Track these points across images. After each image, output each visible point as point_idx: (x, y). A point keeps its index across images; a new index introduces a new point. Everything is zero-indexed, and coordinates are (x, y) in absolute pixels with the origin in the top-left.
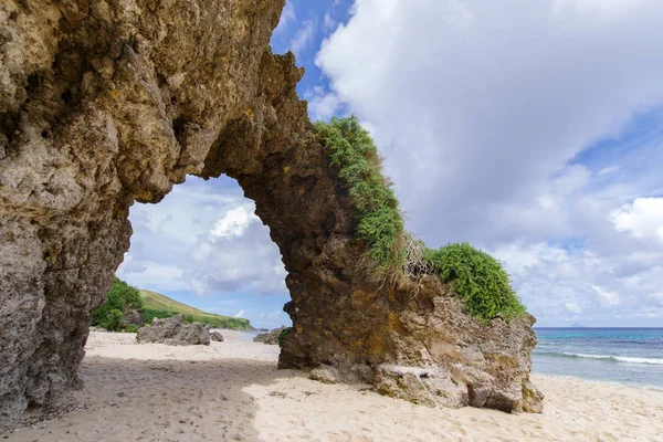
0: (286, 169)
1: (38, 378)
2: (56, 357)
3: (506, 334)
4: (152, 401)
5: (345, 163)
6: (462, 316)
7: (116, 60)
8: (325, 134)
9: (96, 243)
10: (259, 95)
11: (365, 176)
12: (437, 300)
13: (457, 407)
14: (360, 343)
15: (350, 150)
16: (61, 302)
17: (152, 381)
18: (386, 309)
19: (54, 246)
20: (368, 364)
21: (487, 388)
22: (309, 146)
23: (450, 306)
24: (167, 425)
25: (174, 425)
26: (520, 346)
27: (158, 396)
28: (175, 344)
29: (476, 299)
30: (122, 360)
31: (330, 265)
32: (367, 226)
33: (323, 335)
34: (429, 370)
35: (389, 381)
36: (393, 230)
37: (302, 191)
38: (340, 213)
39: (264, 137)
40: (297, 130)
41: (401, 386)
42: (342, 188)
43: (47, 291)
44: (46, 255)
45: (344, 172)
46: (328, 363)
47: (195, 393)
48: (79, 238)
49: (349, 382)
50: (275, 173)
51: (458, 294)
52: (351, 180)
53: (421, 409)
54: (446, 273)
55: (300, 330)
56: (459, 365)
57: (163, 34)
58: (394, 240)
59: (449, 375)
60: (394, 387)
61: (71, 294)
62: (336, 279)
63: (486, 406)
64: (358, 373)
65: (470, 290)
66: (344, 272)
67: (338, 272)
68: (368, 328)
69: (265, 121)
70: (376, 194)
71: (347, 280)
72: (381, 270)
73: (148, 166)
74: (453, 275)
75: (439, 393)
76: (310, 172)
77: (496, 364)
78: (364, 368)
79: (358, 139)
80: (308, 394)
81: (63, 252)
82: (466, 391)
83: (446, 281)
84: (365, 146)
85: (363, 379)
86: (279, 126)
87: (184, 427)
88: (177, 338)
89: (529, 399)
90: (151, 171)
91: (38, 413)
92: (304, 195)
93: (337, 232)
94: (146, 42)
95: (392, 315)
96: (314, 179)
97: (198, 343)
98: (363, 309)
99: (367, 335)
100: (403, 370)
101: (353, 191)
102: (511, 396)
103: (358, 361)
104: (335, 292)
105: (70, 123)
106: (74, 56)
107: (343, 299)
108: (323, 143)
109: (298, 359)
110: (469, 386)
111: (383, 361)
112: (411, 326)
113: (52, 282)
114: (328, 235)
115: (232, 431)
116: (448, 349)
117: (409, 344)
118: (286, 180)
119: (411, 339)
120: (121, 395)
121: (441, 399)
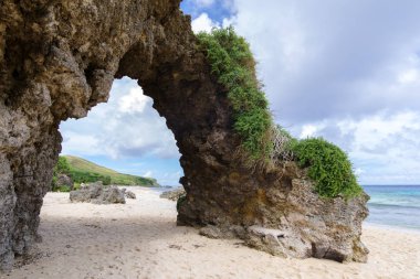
0: (175, 75)
1: (17, 240)
2: (26, 227)
3: (344, 209)
4: (90, 251)
5: (223, 71)
6: (312, 195)
7: (46, 56)
8: (207, 45)
9: (41, 154)
10: (149, 18)
11: (239, 82)
12: (295, 181)
13: (303, 258)
14: (236, 210)
15: (228, 59)
16: (25, 195)
17: (87, 236)
18: (256, 187)
19: (16, 162)
20: (242, 225)
21: (326, 246)
22: (193, 56)
23: (304, 187)
24: (101, 269)
25: (106, 269)
26: (353, 218)
27: (93, 248)
28: (99, 203)
29: (324, 182)
30: (64, 219)
31: (213, 152)
32: (242, 124)
33: (209, 203)
34: (286, 233)
35: (256, 239)
36: (263, 127)
37: (189, 92)
38: (220, 111)
39: (155, 52)
40: (182, 43)
41: (264, 243)
42: (222, 92)
43: (16, 190)
44: (12, 167)
45: (223, 78)
46: (213, 224)
47: (118, 245)
48: (30, 154)
49: (228, 238)
50: (167, 78)
51: (311, 178)
52: (229, 85)
53: (276, 260)
54: (302, 162)
55: (192, 199)
56: (307, 230)
57: (74, 31)
58: (264, 135)
59: (300, 236)
60: (259, 243)
61: (30, 190)
62: (217, 164)
63: (325, 257)
64: (235, 231)
65: (319, 176)
66: (224, 158)
67: (219, 158)
68: (243, 200)
69: (155, 38)
70: (249, 97)
71: (227, 163)
72: (252, 159)
73: (71, 105)
74: (307, 163)
75: (291, 248)
76: (194, 77)
77: (334, 230)
78: (239, 228)
79: (234, 48)
80: (197, 246)
81: (22, 164)
82: (310, 247)
83: (302, 167)
84: (241, 54)
85: (238, 236)
86: (167, 42)
87: (113, 271)
88: (100, 199)
89: (358, 253)
90: (74, 108)
91: (21, 259)
92: (192, 95)
93: (218, 127)
94: (63, 40)
95: (260, 191)
96: (198, 83)
97: (117, 202)
98: (238, 187)
99: (242, 205)
100: (267, 231)
101: (230, 95)
102: (343, 252)
103: (235, 223)
104: (217, 172)
105: (21, 95)
106: (17, 47)
107: (223, 179)
108: (205, 53)
109: (192, 220)
110: (313, 244)
111: (253, 224)
112: (275, 199)
113: (18, 184)
114: (211, 128)
115: (143, 274)
116: (300, 218)
117: (273, 212)
118: (176, 83)
119: (273, 209)
120: (68, 247)
121: (292, 253)
